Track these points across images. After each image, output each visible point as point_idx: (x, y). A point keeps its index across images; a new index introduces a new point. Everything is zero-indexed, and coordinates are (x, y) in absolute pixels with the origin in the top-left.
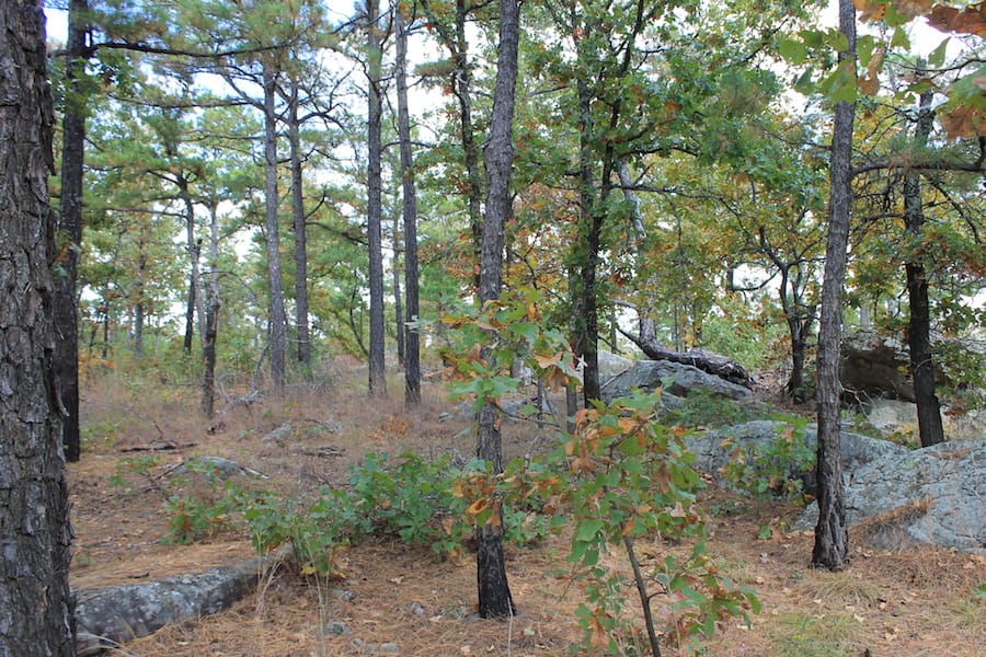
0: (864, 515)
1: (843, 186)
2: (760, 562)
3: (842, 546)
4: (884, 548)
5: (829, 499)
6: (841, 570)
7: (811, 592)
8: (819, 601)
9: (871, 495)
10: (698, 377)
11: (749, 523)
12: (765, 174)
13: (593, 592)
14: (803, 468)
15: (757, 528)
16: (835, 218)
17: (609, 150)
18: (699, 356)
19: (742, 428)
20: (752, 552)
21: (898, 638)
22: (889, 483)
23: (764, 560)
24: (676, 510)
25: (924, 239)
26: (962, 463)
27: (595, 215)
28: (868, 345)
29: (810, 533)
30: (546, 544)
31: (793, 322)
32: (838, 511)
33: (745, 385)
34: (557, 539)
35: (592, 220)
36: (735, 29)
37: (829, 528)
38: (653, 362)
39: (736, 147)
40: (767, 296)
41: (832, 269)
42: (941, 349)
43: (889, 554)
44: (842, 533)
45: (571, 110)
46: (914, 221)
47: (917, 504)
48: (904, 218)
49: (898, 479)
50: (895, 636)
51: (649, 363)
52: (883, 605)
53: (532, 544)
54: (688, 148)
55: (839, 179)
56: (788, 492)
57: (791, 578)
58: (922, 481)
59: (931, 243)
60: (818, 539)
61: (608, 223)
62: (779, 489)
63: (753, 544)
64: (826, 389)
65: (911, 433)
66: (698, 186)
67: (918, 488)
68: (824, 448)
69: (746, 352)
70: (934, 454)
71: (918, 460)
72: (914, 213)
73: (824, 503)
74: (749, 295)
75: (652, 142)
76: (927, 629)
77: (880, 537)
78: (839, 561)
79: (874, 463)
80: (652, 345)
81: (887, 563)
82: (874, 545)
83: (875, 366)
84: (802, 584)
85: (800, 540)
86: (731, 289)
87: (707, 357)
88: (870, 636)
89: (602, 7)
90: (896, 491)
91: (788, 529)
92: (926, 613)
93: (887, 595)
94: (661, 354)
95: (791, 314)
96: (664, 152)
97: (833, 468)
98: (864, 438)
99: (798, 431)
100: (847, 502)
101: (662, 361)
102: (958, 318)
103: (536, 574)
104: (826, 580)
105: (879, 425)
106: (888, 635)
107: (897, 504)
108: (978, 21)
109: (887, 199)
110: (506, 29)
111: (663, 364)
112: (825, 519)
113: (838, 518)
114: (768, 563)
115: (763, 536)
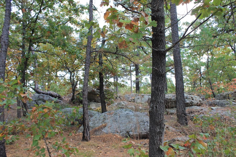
0: (93, 128)
1: (89, 55)
2: (70, 141)
3: (89, 136)
4: (97, 135)
5: (86, 125)
6: (89, 141)
7: (83, 147)
8: (85, 148)
9: (94, 124)
10: (49, 98)
11: (66, 132)
12: (70, 51)
13: (37, 153)
14: (78, 118)
15: (68, 133)
16: (87, 62)
17: (31, 41)
18: (50, 93)
19: (63, 110)
20: (68, 139)
21: (103, 154)
22: (98, 121)
23: (71, 141)
24: (56, 130)
25: (103, 67)
26: (112, 115)
27: (26, 57)
28: (90, 90)
29: (81, 133)
30: (15, 143)
31: (73, 85)
32: (88, 128)
33: (61, 100)
34: (18, 141)
35: (25, 58)
36: (63, 16)
37: (86, 132)
38: (38, 94)
39: (64, 44)
40: (65, 78)
41: (86, 73)
42: (106, 91)
43: (99, 136)
44: (89, 133)
45: (20, 29)
46: (101, 63)
47: (104, 125)
48: (99, 62)
49: (99, 120)
50: (102, 154)
51: (37, 95)
52: (99, 147)
53: (11, 143)
54: (51, 42)
55: (88, 53)
56: (75, 124)
57: (78, 144)
58: (104, 120)
59: (104, 68)
60: (84, 135)
61: (30, 60)
62: (73, 124)
63: (68, 137)
64: (85, 100)
65: (100, 109)
66: (51, 52)
67: (104, 121)
68: (84, 114)
69: (61, 92)
70: (107, 114)
71: (103, 115)
72: (101, 61)
73: (85, 126)
74: (61, 78)
75: (42, 40)
76: (108, 151)
77: (97, 133)
78: (88, 139)
79: (94, 117)
80: (38, 90)
81: (98, 138)
82: (95, 135)
83: (91, 95)
84: (81, 145)
85: (79, 135)
86: (56, 76)
87: (52, 93)
88: (97, 154)
89: (30, 4)
90: (99, 122)
91: (76, 133)
92: (107, 148)
93: (100, 145)
94: (40, 92)
95: (72, 83)
96: (44, 43)
97: (86, 118)
98: (91, 111)
99: (77, 110)
100: (89, 125)
101: (41, 94)
102: (109, 84)
103: (13, 151)
104: (86, 144)
105: (93, 108)
106: (101, 154)
107: (100, 125)
108: (129, 27)
109: (95, 58)
110: (8, 6)
111: (41, 95)
112: (85, 130)
113: (88, 129)
114: (72, 141)
115: (70, 135)
